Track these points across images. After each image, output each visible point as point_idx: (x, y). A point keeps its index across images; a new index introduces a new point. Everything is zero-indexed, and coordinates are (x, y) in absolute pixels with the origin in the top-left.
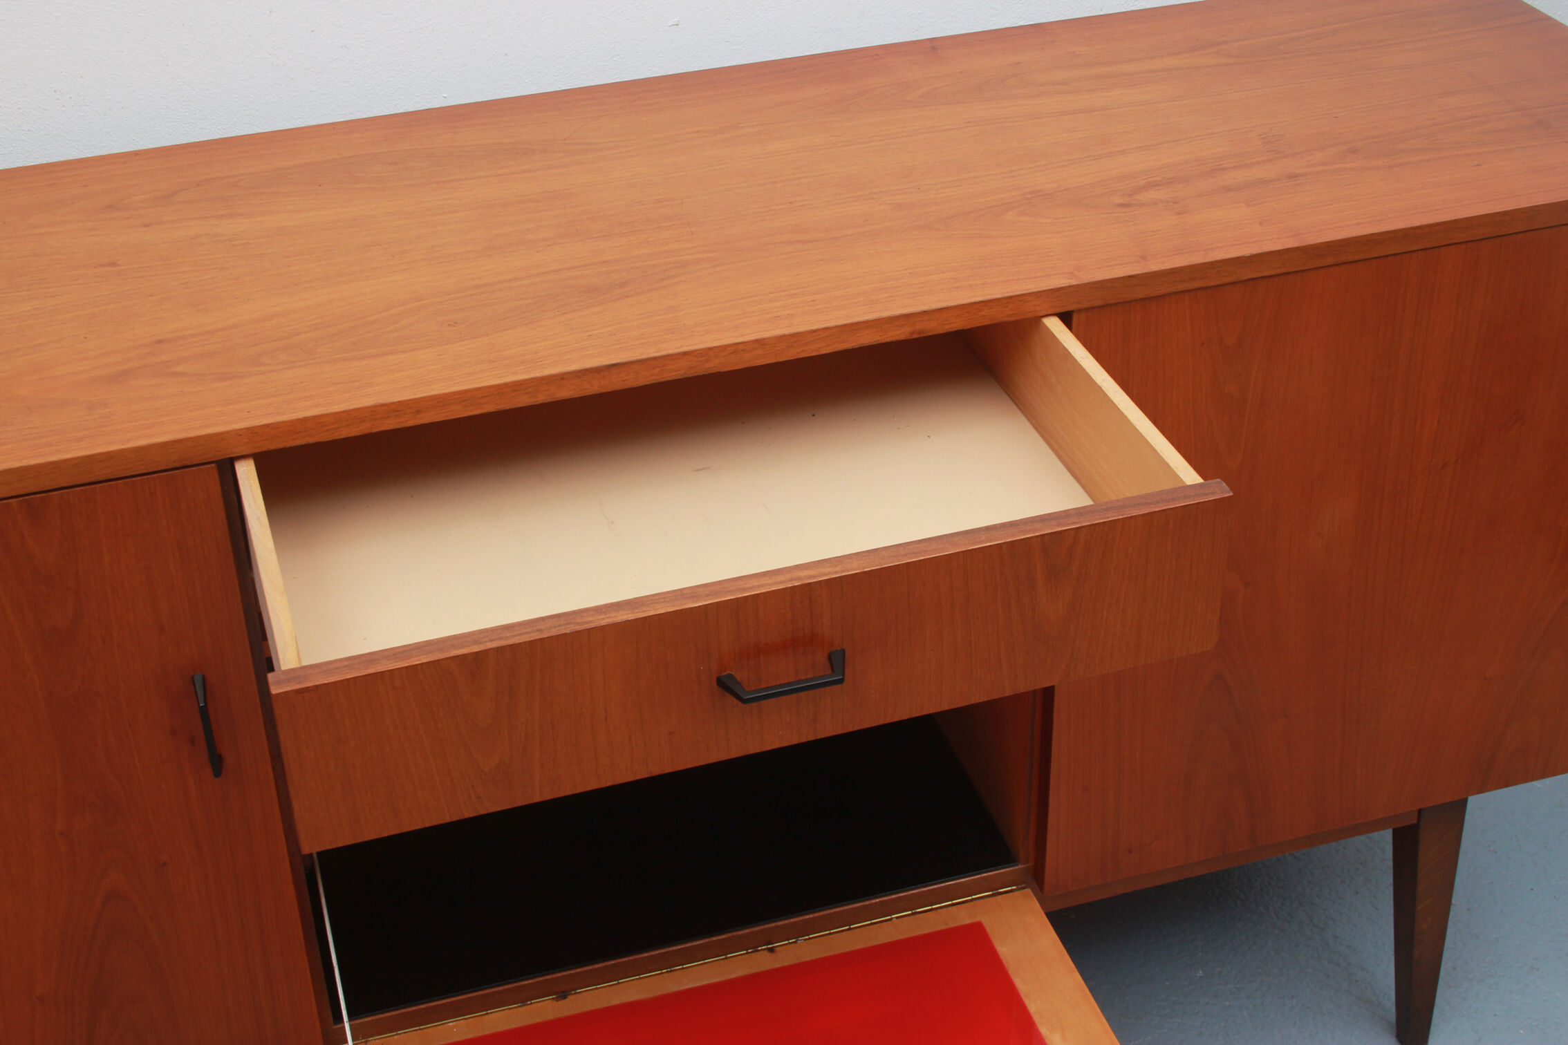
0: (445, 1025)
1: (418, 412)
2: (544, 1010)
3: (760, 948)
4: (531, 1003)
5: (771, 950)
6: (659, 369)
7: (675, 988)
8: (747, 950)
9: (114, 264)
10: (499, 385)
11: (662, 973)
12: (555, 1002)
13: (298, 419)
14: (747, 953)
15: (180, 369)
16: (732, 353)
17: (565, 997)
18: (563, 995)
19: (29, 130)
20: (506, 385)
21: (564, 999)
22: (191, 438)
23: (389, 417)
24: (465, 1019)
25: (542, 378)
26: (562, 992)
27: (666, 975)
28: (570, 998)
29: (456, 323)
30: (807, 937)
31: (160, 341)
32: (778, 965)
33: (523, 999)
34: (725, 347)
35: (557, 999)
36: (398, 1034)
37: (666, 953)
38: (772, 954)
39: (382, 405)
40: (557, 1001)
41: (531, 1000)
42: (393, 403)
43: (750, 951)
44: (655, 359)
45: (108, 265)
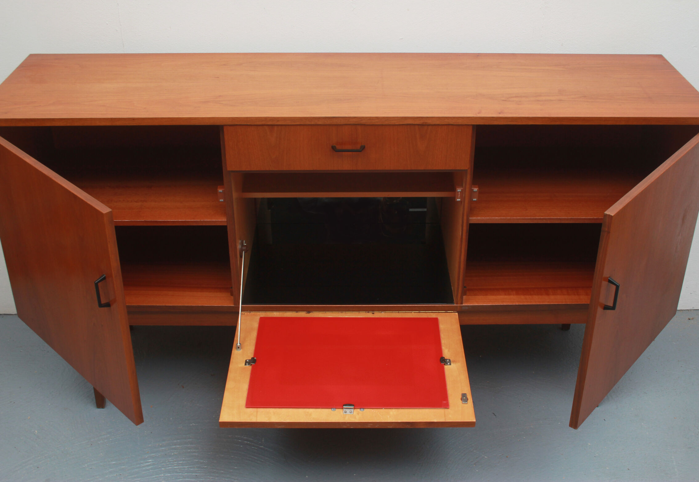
1: (278, 121)
3: (370, 312)
4: (299, 313)
5: (373, 313)
12: (306, 314)
13: (246, 117)
15: (222, 102)
17: (309, 313)
18: (309, 312)
20: (303, 117)
22: (217, 117)
24: (280, 313)
28: (311, 313)
30: (385, 312)
31: (221, 96)
32: (373, 317)
35: (307, 313)
39: (269, 117)
43: (366, 312)
45: (217, 78)
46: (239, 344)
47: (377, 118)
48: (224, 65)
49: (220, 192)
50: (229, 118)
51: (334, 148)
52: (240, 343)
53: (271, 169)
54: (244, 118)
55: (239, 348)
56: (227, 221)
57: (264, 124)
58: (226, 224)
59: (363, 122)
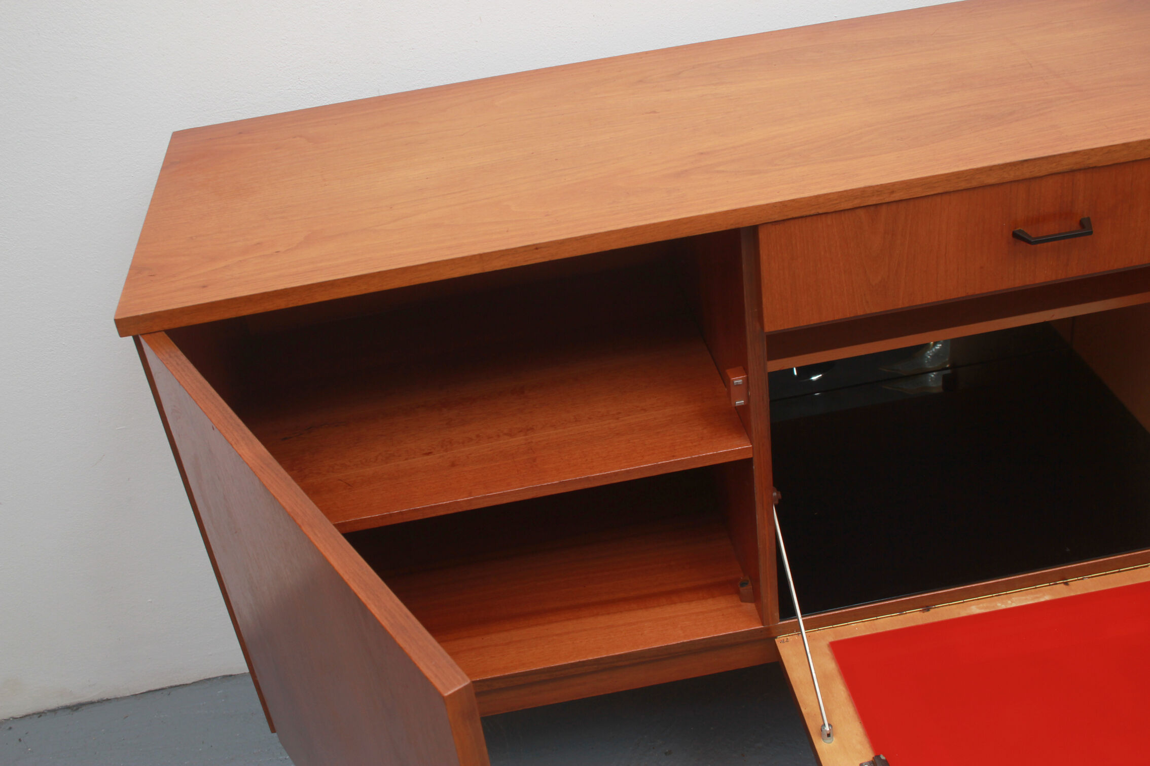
0: (849, 626)
1: (893, 192)
2: (914, 618)
3: (1058, 582)
4: (906, 613)
5: (1066, 584)
6: (1055, 164)
7: (1003, 607)
8: (1049, 583)
9: (654, 112)
10: (948, 174)
11: (992, 597)
12: (922, 613)
13: (814, 196)
14: (1050, 585)
15: (721, 168)
16: (1107, 153)
17: (928, 610)
18: (927, 608)
19: (576, 42)
20: (953, 174)
21: (928, 611)
22: (744, 208)
23: (873, 195)
24: (862, 622)
25: (977, 169)
26: (927, 606)
27: (996, 597)
28: (932, 611)
29: (902, 138)
30: (1090, 576)
31: (702, 154)
32: (1072, 594)
33: (900, 609)
34: (1102, 149)
35: (923, 611)
36: (819, 630)
37: (997, 582)
38: (1067, 586)
39: (870, 187)
40: (923, 612)
41: (935, 605)
42: (877, 186)
43: (1051, 584)
44: (1054, 156)
45: (651, 113)
46: (827, 728)
47: (1126, 145)
48: (641, 81)
49: (738, 385)
50: (774, 205)
51: (1016, 236)
52: (829, 725)
53: (868, 312)
54: (810, 198)
55: (829, 735)
56: (753, 447)
57: (858, 206)
58: (750, 456)
59: (1093, 162)
